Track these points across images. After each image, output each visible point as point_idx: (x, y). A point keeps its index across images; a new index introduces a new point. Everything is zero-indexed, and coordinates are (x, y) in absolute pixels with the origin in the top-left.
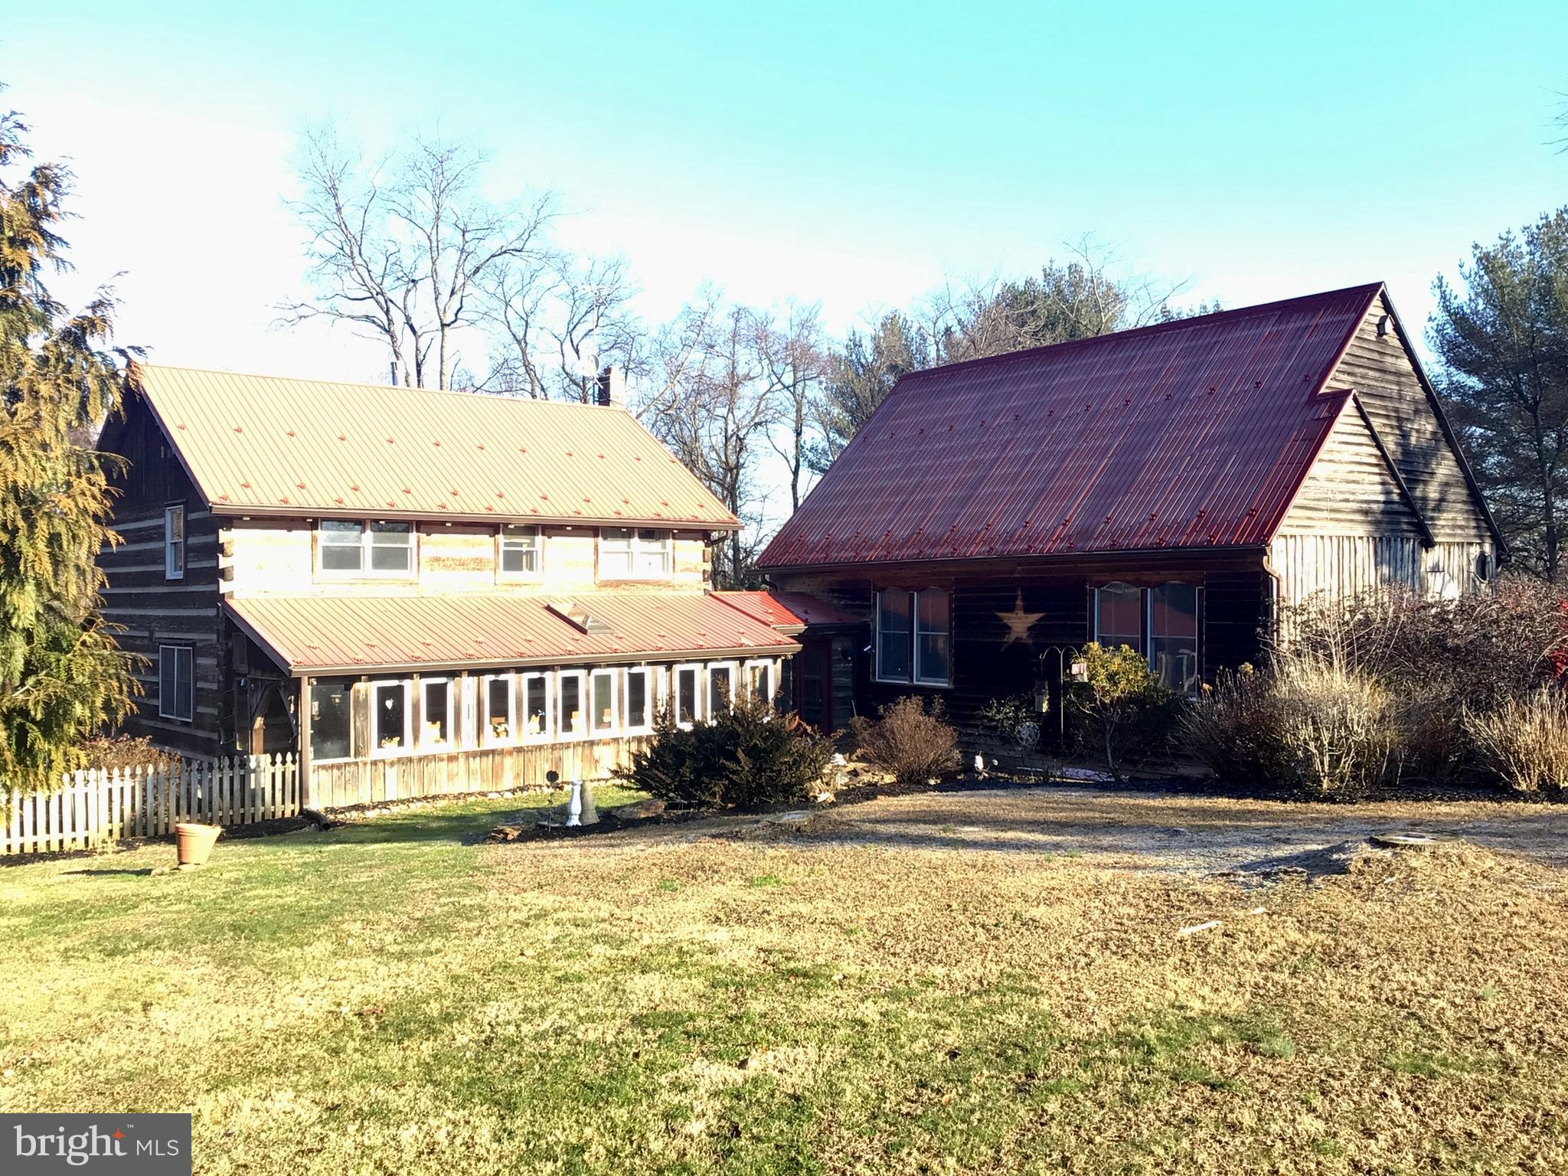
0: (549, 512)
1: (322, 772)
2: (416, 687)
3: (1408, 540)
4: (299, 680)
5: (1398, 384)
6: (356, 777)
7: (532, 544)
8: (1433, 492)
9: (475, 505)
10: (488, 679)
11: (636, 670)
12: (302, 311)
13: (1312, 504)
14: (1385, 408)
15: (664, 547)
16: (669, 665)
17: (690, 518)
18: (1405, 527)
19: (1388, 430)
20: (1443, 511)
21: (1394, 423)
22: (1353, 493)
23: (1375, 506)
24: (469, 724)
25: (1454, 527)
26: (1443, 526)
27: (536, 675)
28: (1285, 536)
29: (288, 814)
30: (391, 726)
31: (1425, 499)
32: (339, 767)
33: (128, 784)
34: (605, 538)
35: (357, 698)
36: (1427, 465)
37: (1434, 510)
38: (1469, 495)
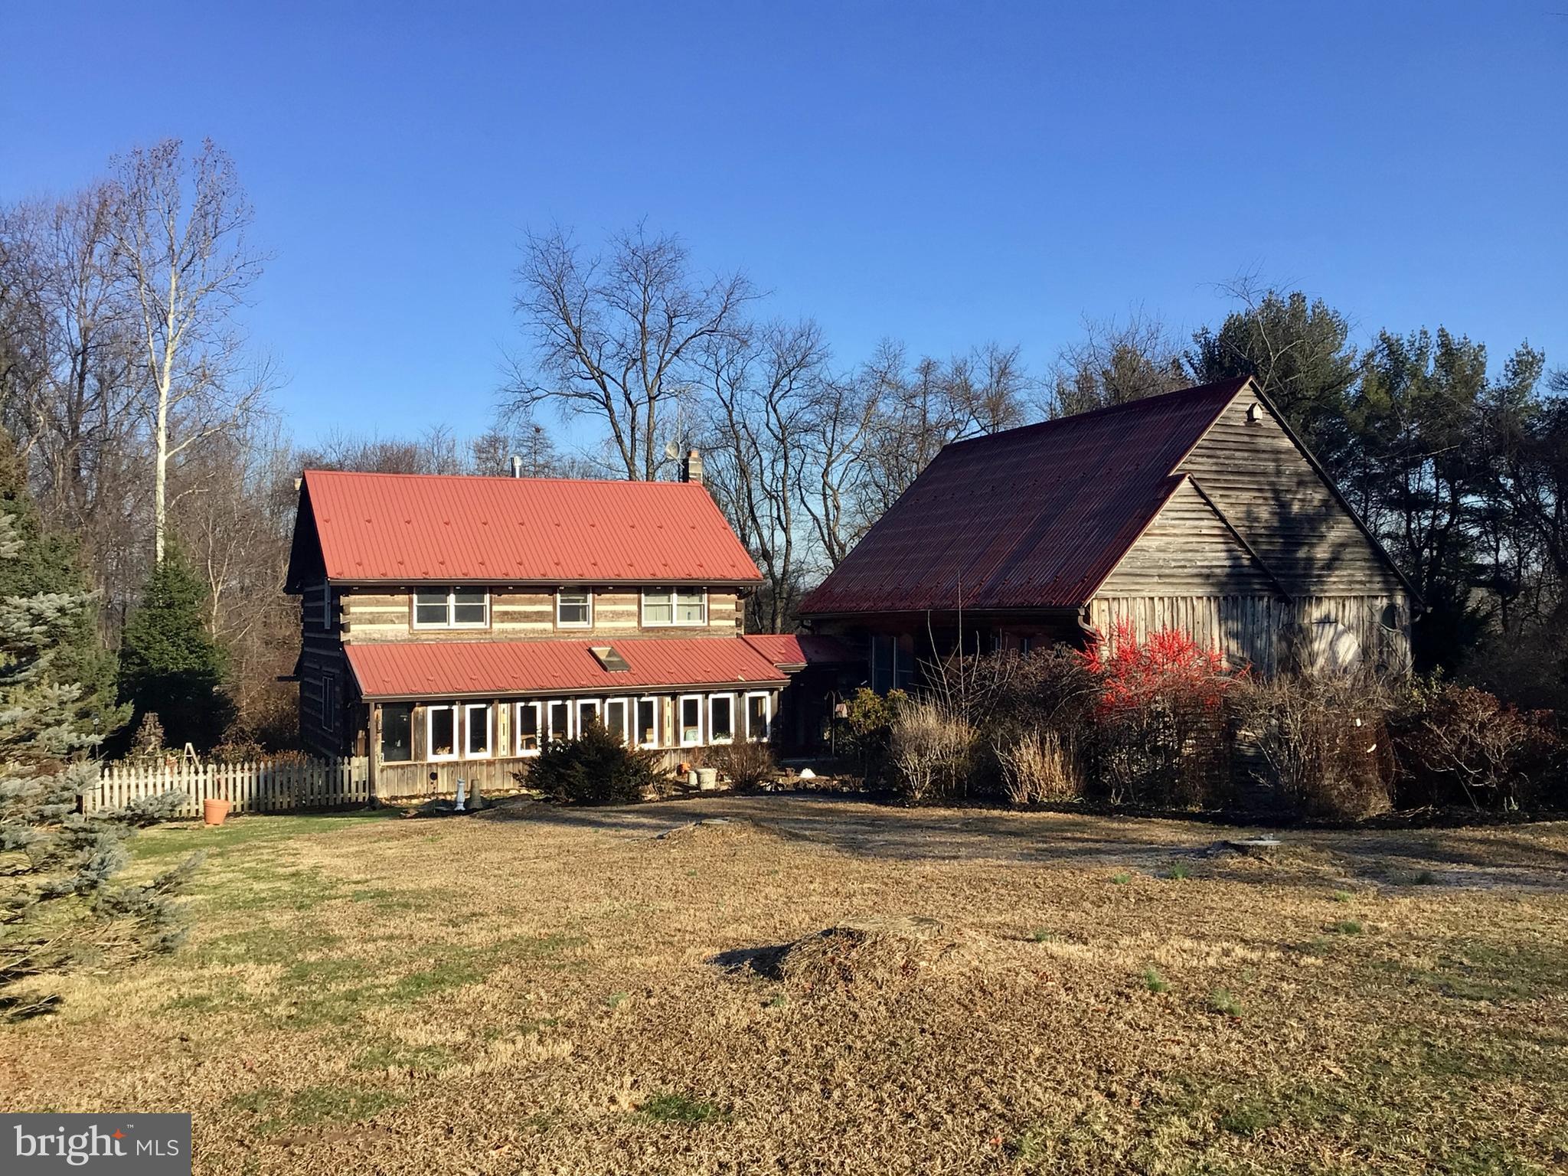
0: (593, 575)
1: (390, 772)
2: (462, 712)
3: (1261, 598)
4: (368, 705)
5: (1274, 460)
6: (414, 775)
7: (585, 601)
8: (1322, 553)
9: (533, 573)
10: (519, 705)
11: (644, 699)
12: (535, 394)
13: (1139, 571)
14: (1257, 482)
15: (701, 600)
16: (674, 696)
17: (718, 576)
18: (1257, 587)
19: (1260, 501)
20: (1337, 569)
21: (1268, 495)
22: (1191, 561)
23: (1218, 571)
24: (504, 739)
25: (1351, 582)
26: (1335, 582)
27: (559, 702)
28: (1107, 599)
29: (360, 800)
30: (443, 740)
31: (1310, 561)
32: (403, 767)
33: (247, 775)
34: (647, 594)
35: (416, 719)
36: (1313, 529)
37: (1322, 568)
38: (1372, 554)
